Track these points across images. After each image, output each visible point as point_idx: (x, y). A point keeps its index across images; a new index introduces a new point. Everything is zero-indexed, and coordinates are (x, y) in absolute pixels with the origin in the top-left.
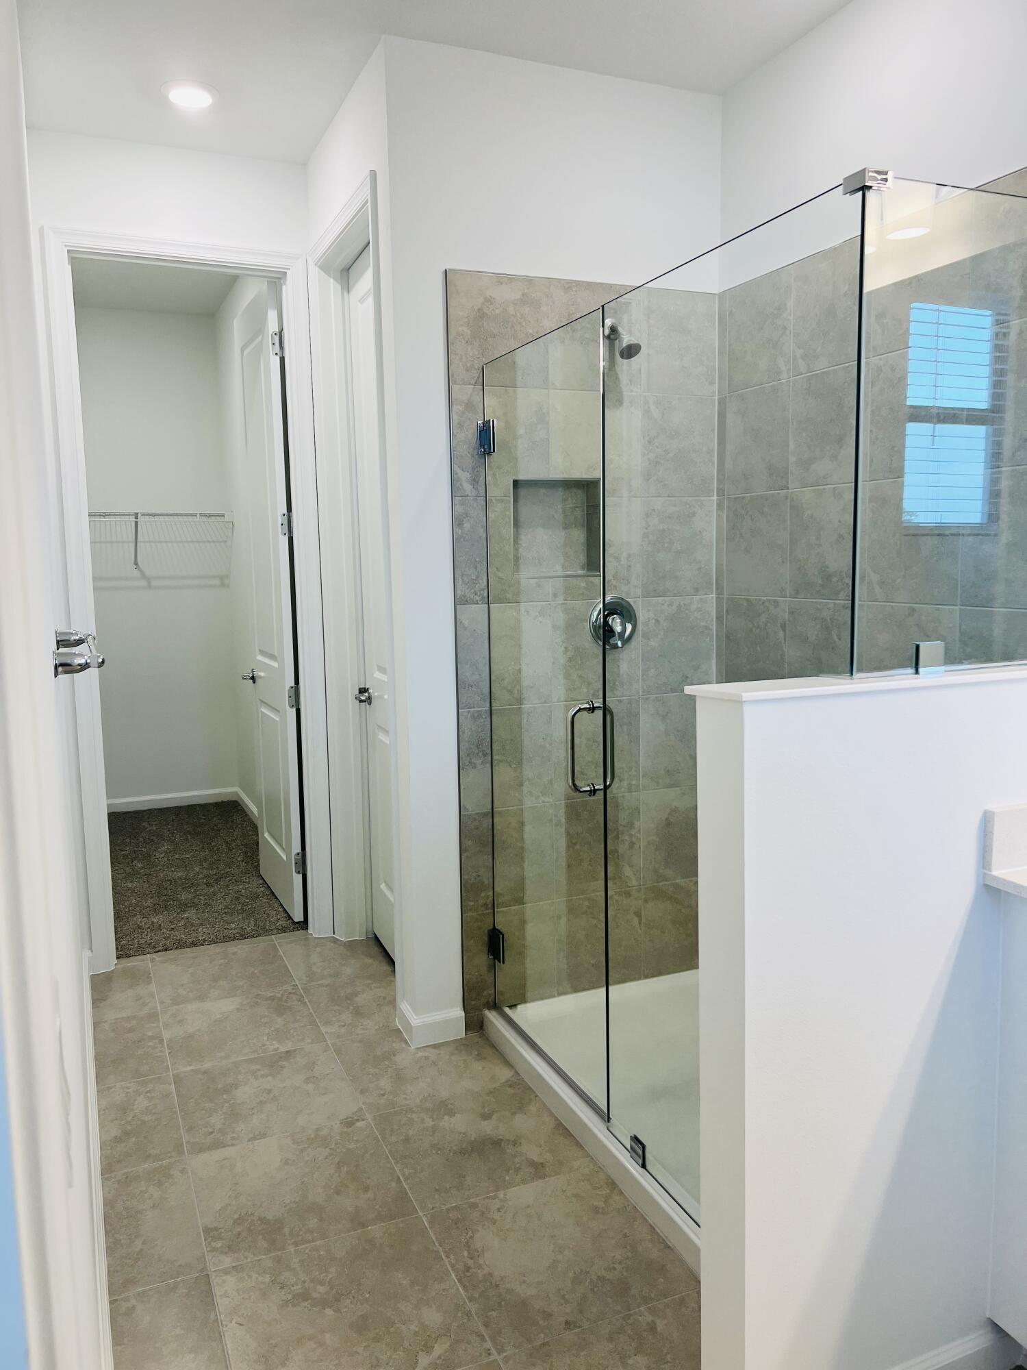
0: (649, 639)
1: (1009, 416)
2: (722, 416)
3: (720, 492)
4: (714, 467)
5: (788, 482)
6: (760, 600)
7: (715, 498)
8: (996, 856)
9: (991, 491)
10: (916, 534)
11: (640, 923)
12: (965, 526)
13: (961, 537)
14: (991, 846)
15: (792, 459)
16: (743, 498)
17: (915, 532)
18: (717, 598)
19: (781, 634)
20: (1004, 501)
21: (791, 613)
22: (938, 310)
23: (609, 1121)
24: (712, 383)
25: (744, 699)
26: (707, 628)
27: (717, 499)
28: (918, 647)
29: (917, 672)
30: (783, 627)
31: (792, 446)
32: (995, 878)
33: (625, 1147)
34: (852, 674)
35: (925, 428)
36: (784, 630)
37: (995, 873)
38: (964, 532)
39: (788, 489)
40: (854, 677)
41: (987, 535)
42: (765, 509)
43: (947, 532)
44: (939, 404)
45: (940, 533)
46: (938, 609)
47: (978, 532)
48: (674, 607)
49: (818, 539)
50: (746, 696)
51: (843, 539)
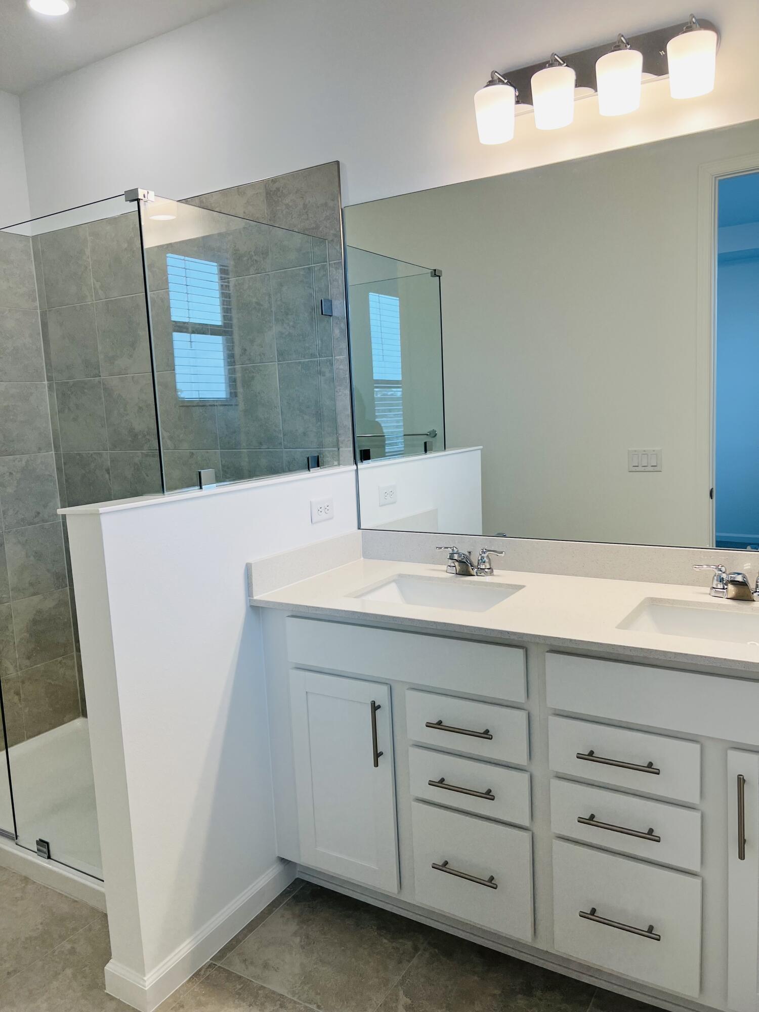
0: (6, 487)
1: (235, 329)
2: (45, 325)
3: (50, 379)
4: (42, 360)
5: (100, 372)
6: (89, 453)
7: (46, 382)
8: (255, 588)
9: (230, 378)
10: (188, 406)
11: (20, 700)
12: (218, 400)
13: (216, 407)
14: (252, 582)
15: (101, 357)
16: (68, 383)
17: (188, 404)
18: (55, 454)
19: (107, 476)
20: (239, 384)
21: (112, 461)
22: (184, 260)
23: (17, 839)
24: (34, 300)
25: (100, 512)
26: (50, 476)
27: (48, 384)
28: (200, 473)
29: (201, 488)
30: (108, 471)
31: (100, 348)
32: (255, 600)
33: (34, 852)
34: (164, 492)
35: (185, 336)
36: (109, 473)
37: (255, 598)
38: (217, 404)
39: (100, 376)
40: (166, 493)
41: (231, 405)
42: (86, 391)
43: (208, 404)
44: (192, 321)
45: (203, 404)
46: (207, 452)
47: (225, 404)
48: (24, 463)
49: (125, 410)
50: (101, 510)
51: (142, 410)
